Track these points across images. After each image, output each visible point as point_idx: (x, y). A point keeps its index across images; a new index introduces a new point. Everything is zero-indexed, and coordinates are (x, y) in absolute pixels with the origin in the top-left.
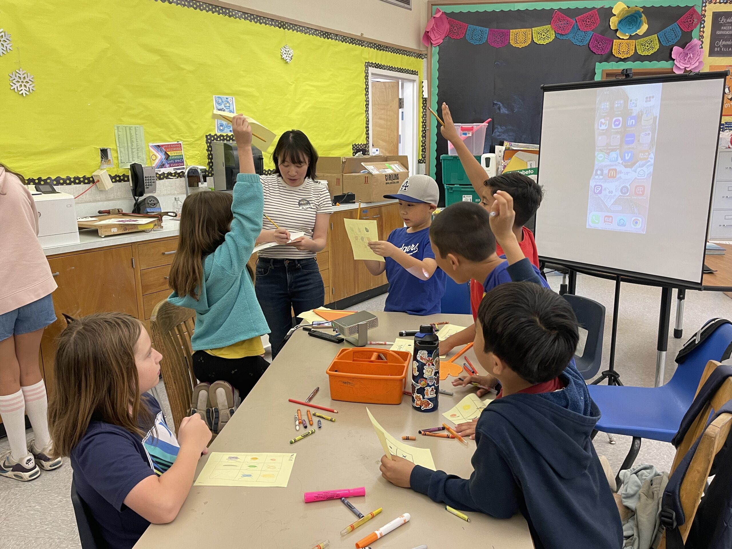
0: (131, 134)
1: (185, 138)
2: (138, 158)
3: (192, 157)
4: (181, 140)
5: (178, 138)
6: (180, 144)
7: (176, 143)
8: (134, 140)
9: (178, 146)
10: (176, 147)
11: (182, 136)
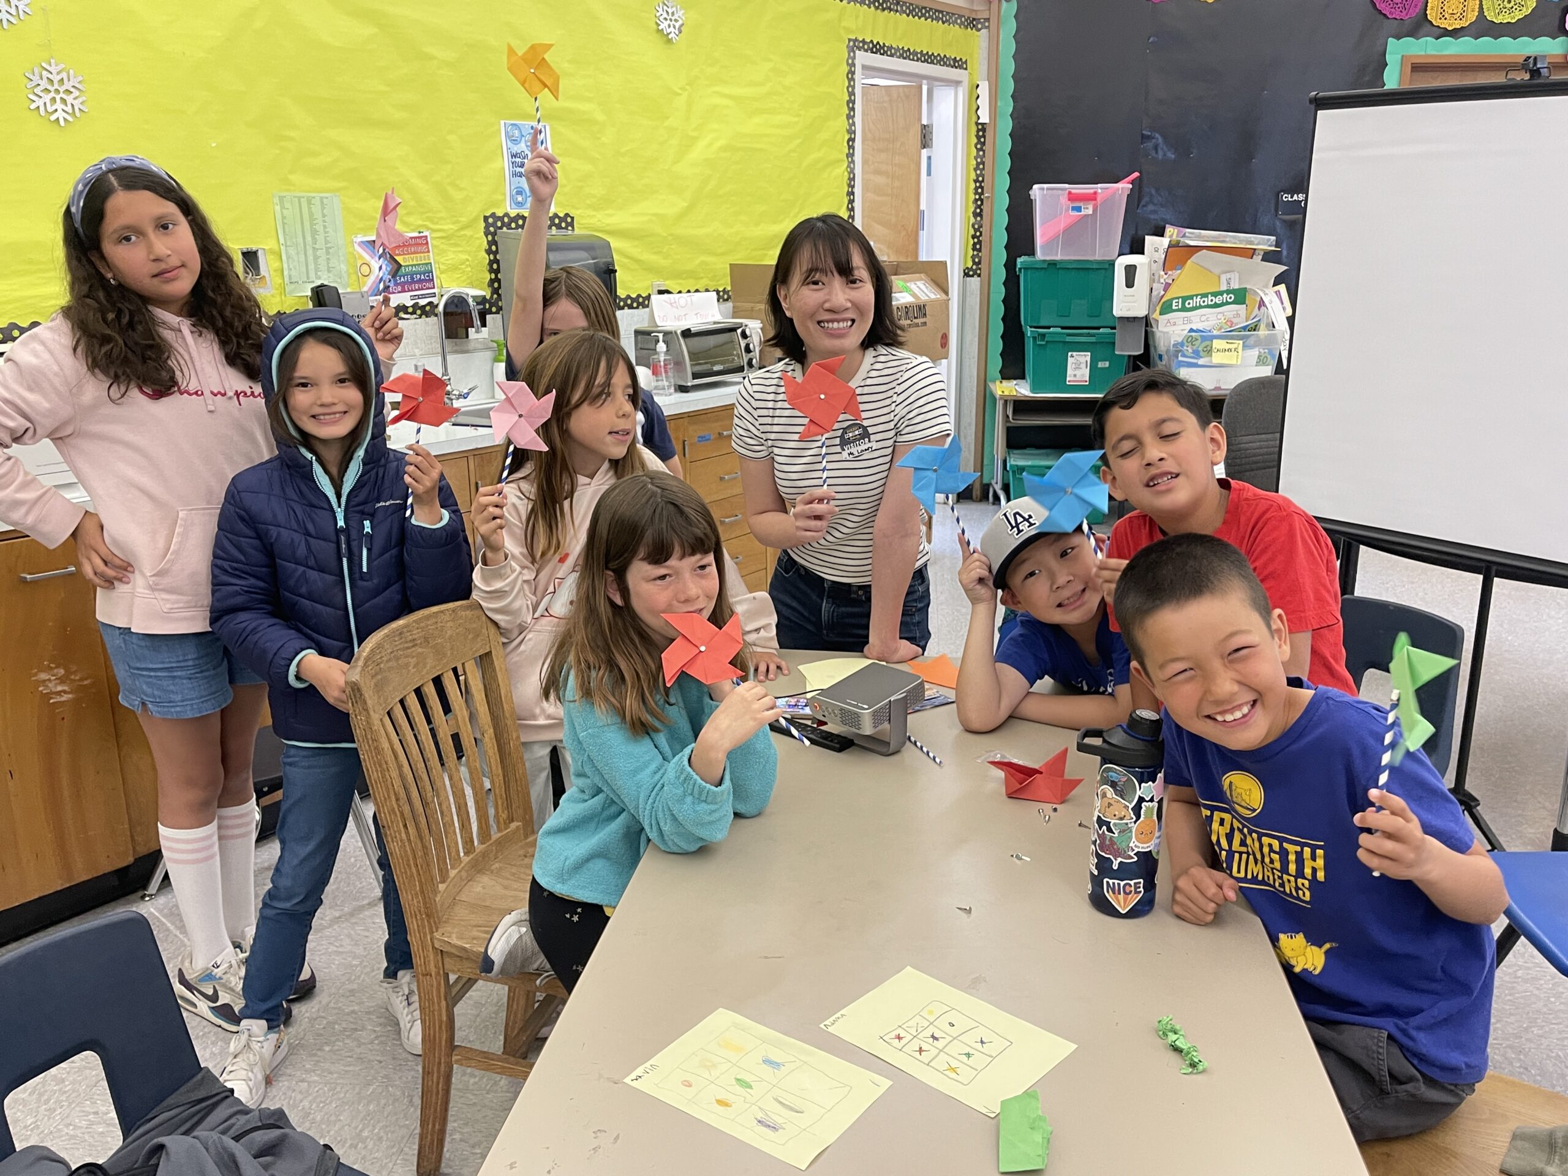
0: (311, 214)
1: (437, 223)
2: (329, 271)
3: (454, 268)
4: (428, 229)
5: (420, 222)
6: (426, 237)
7: (416, 234)
8: (319, 228)
9: (420, 243)
10: (417, 244)
11: (431, 220)
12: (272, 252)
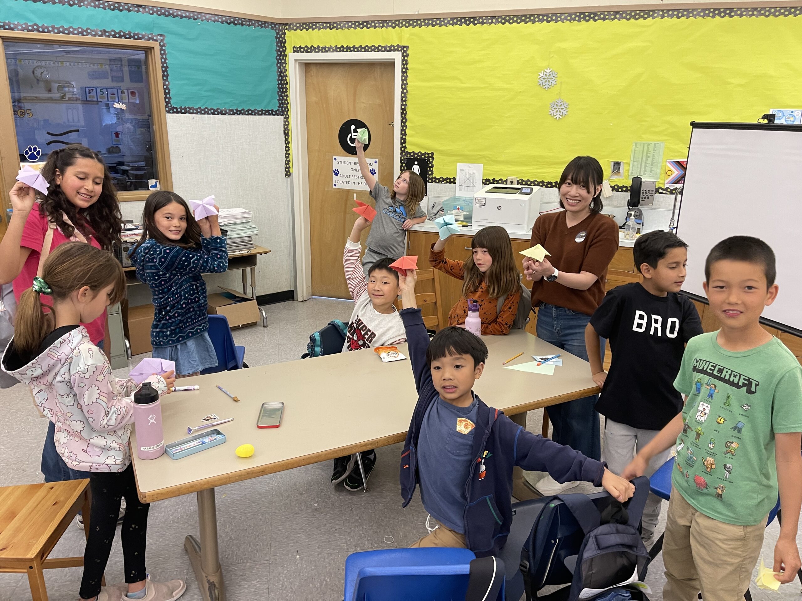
0: (648, 149)
2: (651, 172)
8: (651, 155)
12: (627, 163)
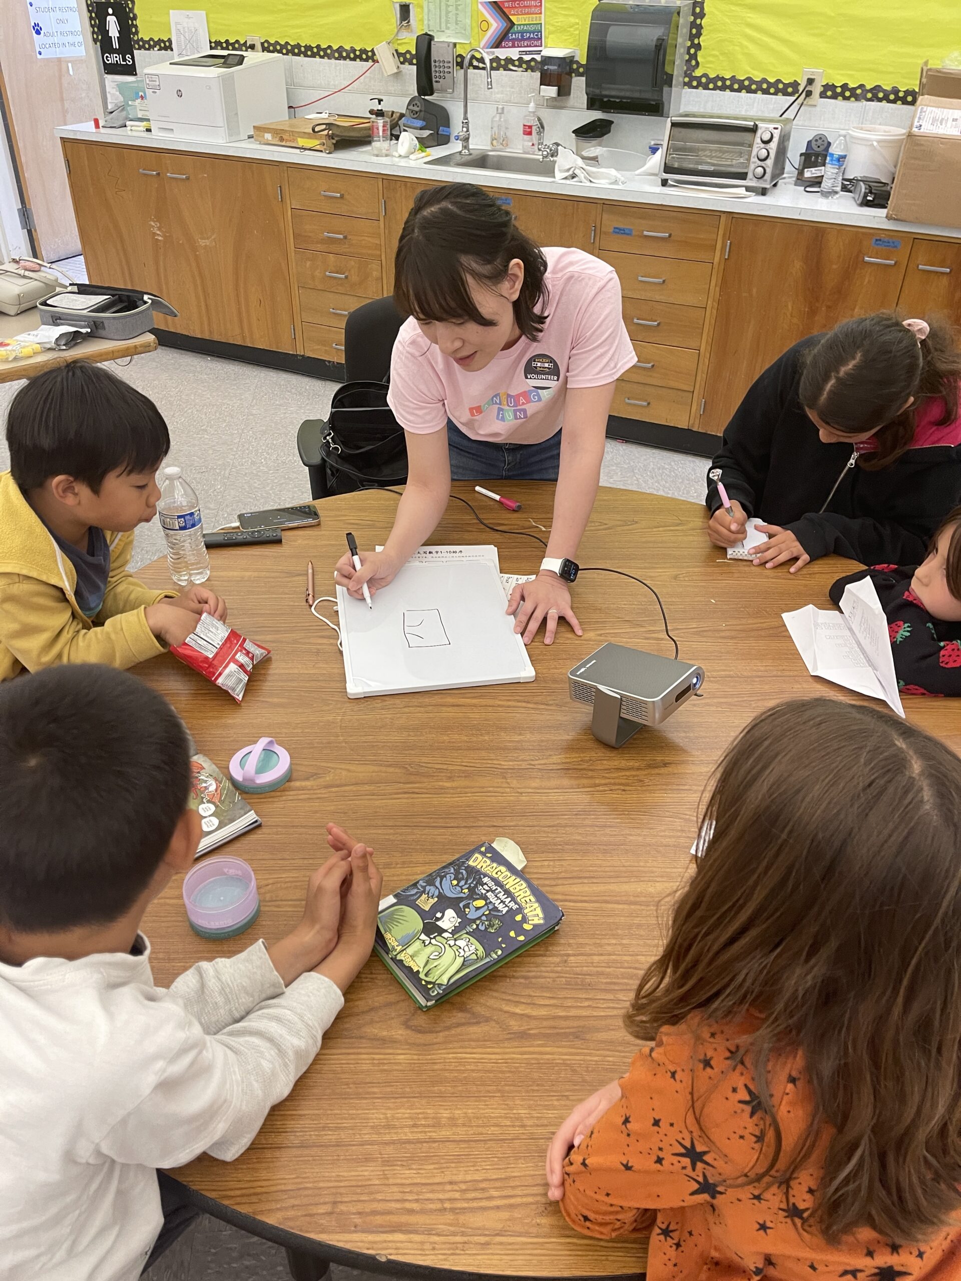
2: (457, 24)
3: (562, 30)
9: (534, 5)
10: (531, 6)
12: (418, 6)
